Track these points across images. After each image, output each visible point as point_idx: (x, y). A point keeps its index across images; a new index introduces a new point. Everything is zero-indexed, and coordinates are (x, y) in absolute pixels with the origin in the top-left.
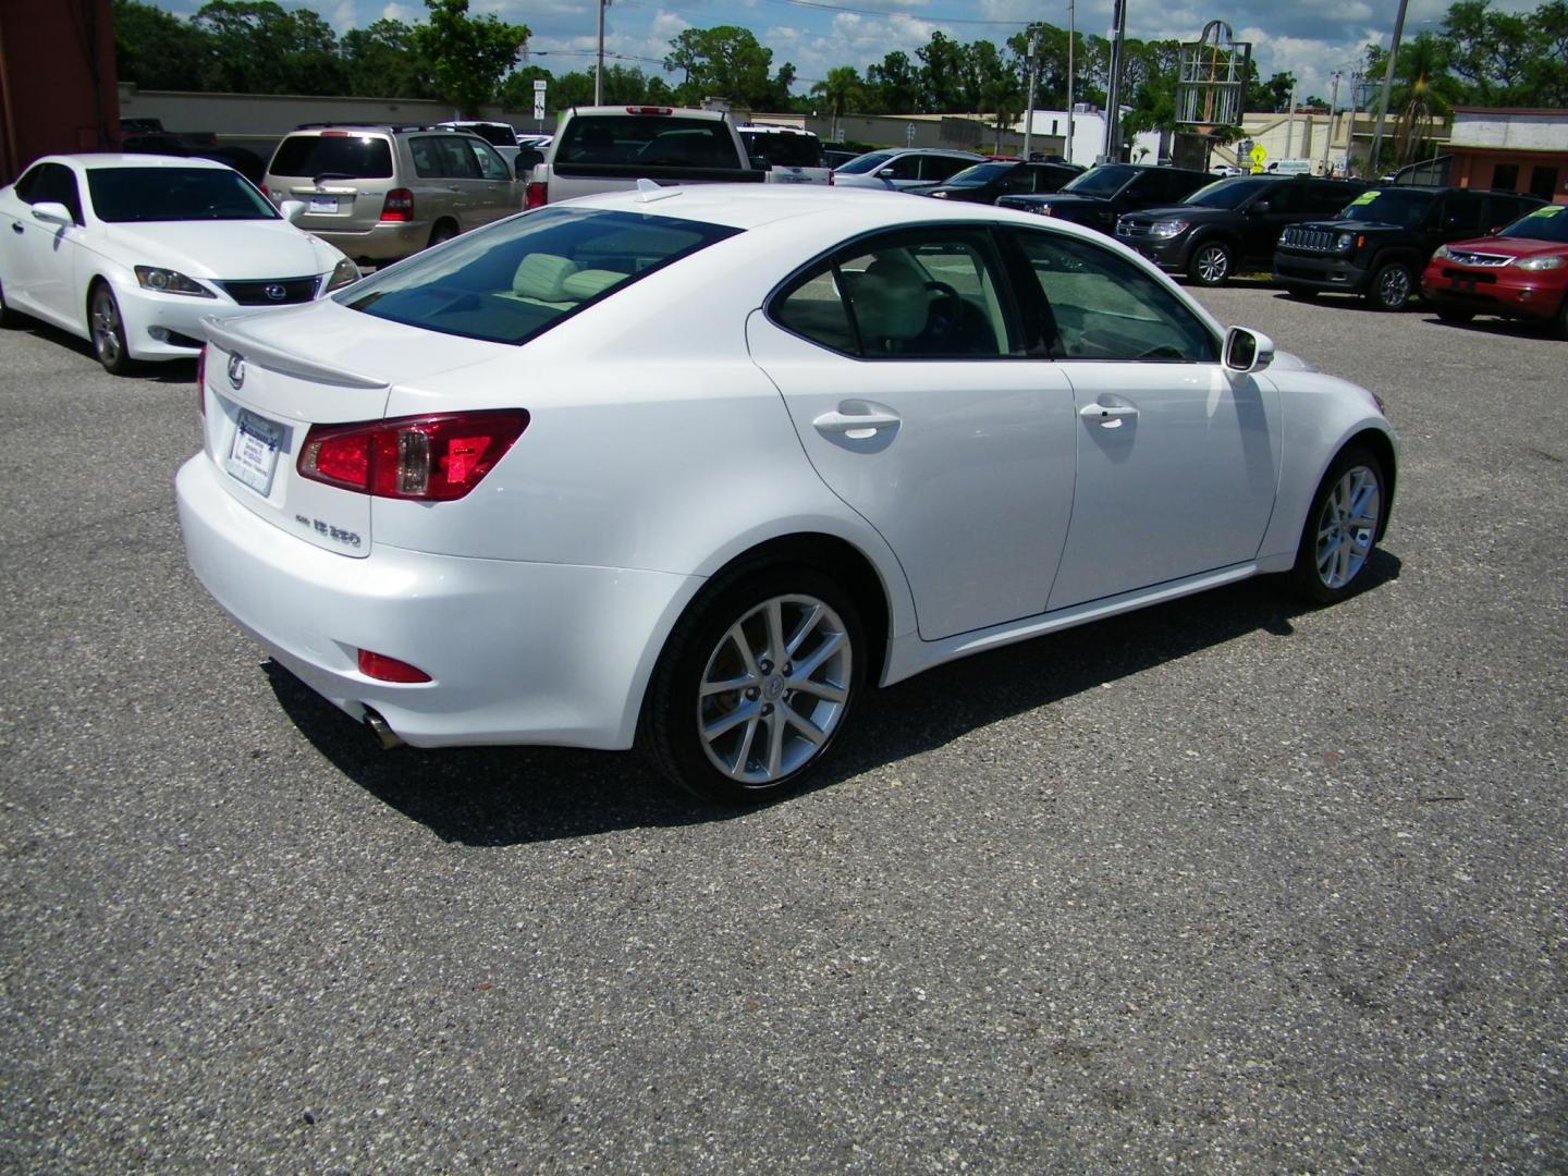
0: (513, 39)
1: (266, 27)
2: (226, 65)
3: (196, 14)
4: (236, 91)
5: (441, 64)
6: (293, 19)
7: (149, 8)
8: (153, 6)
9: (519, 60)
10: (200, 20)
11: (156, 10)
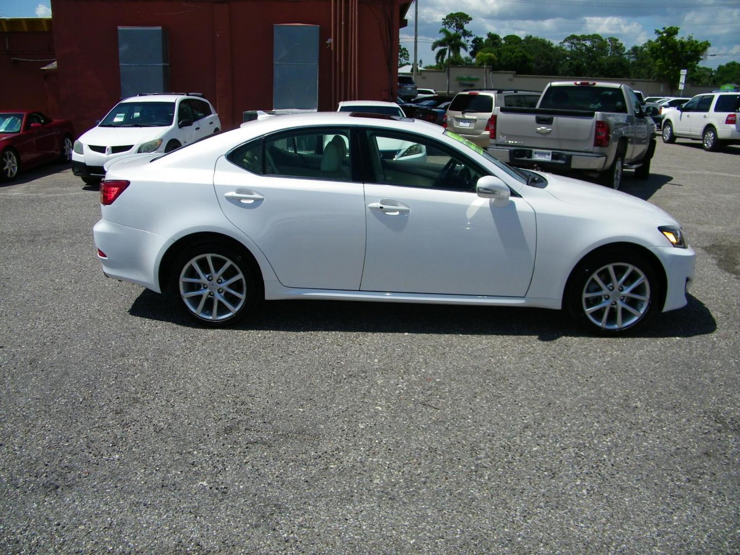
0: (700, 49)
1: (593, 46)
2: (571, 63)
3: (562, 41)
4: (576, 76)
5: (659, 62)
6: (606, 42)
7: (541, 39)
8: (543, 38)
9: (702, 59)
10: (564, 44)
11: (544, 40)
